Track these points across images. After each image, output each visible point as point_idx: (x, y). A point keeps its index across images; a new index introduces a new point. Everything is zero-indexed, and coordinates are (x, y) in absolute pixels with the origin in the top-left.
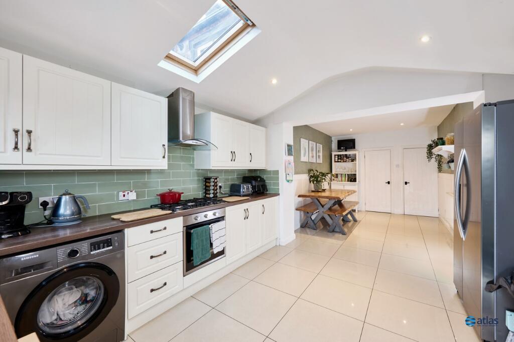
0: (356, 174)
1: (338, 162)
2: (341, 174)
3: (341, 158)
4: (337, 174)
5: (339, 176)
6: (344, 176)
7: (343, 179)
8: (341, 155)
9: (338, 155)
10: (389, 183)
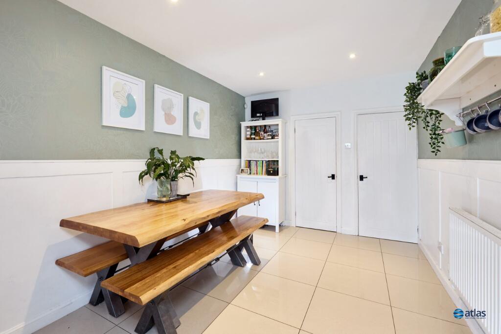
0: (278, 161)
1: (251, 139)
2: (257, 161)
3: (256, 132)
4: (249, 162)
5: (253, 164)
6: (260, 164)
7: (260, 169)
8: (255, 127)
9: (251, 127)
10: (333, 177)
